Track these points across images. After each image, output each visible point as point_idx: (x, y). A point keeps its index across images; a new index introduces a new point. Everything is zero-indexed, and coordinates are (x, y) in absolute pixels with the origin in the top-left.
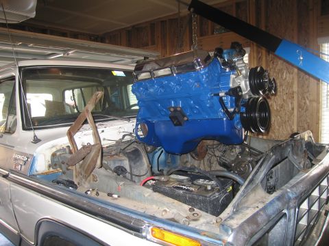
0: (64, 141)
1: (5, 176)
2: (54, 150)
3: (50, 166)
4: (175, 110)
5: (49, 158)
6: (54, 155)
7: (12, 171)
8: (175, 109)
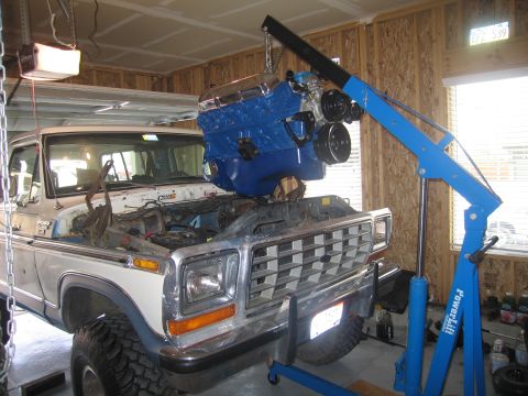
0: (84, 208)
1: (30, 243)
2: (75, 215)
3: (71, 231)
4: (244, 142)
5: (70, 222)
6: (75, 220)
7: (35, 237)
8: (244, 139)
